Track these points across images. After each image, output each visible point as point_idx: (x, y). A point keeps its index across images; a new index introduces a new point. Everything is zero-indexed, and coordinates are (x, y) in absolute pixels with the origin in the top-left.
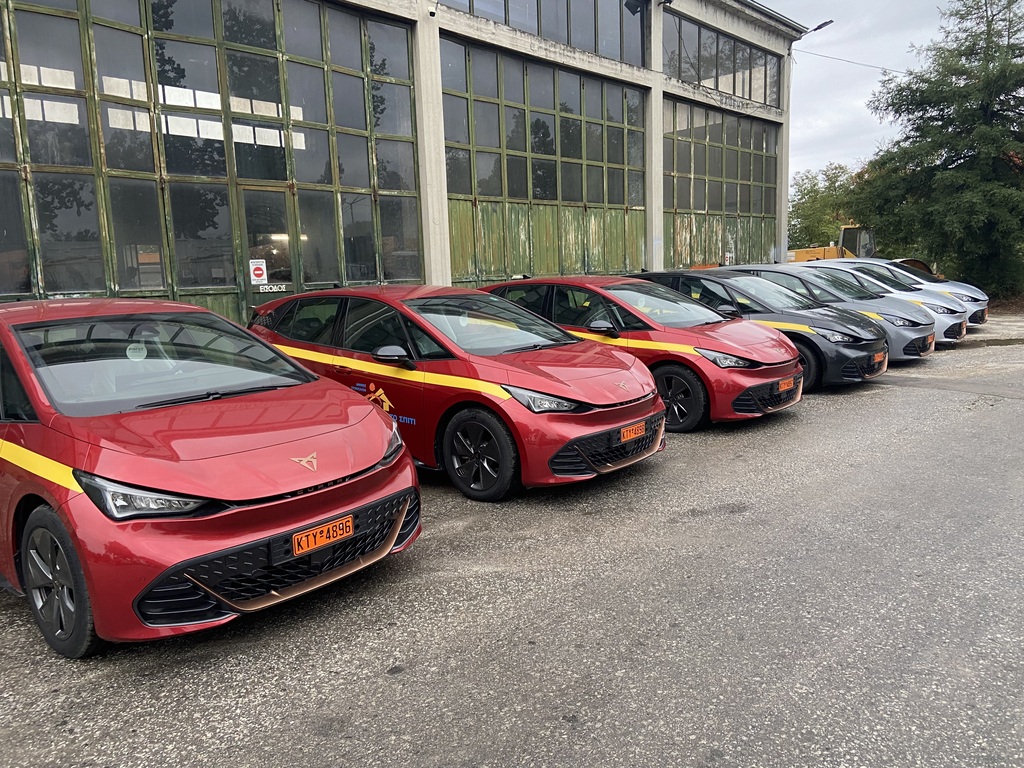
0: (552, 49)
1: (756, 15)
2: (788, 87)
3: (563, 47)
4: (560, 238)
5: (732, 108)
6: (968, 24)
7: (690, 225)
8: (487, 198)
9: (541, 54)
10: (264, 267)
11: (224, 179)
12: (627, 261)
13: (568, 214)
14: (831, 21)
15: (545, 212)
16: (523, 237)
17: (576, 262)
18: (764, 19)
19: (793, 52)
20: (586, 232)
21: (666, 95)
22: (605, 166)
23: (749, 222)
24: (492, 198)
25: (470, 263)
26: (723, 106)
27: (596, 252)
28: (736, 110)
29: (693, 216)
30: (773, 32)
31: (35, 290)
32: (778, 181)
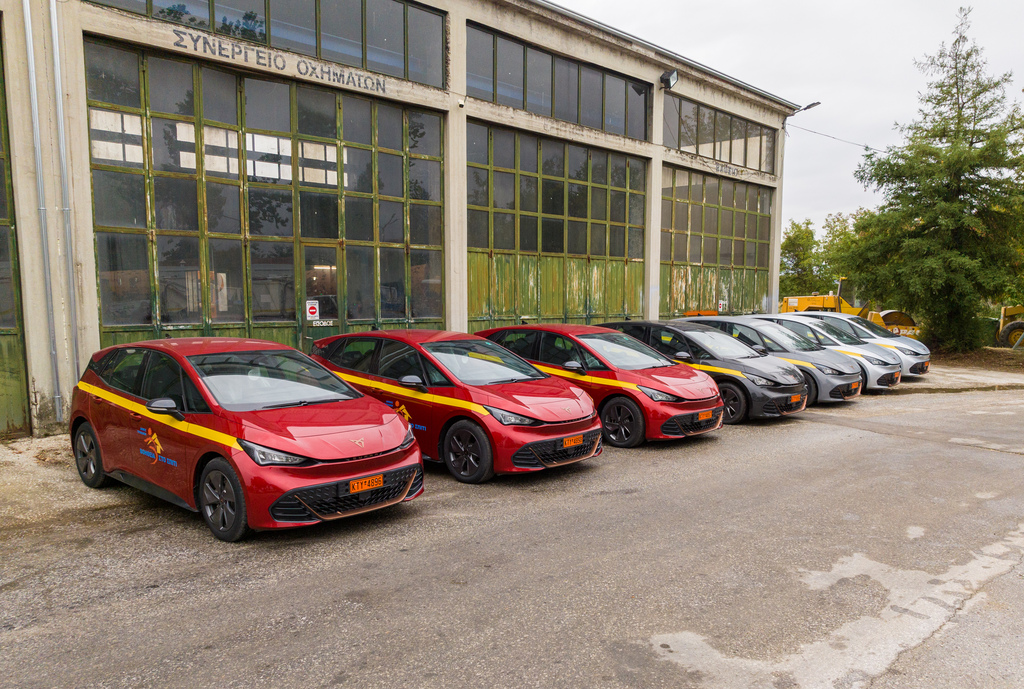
0: (563, 128)
1: (750, 96)
2: (782, 156)
3: (572, 126)
4: (565, 285)
5: (727, 175)
6: (943, 109)
7: (686, 275)
8: (501, 251)
9: (553, 133)
10: (317, 307)
11: (291, 239)
12: (626, 306)
13: (573, 265)
14: (819, 103)
15: (552, 263)
16: (531, 283)
17: (579, 305)
18: (758, 99)
19: (787, 127)
20: (588, 280)
21: (665, 164)
22: (608, 223)
23: (742, 273)
24: (506, 251)
25: (484, 305)
26: (719, 173)
27: (597, 297)
28: (731, 176)
29: (689, 268)
30: (768, 109)
31: (154, 322)
32: (772, 238)
